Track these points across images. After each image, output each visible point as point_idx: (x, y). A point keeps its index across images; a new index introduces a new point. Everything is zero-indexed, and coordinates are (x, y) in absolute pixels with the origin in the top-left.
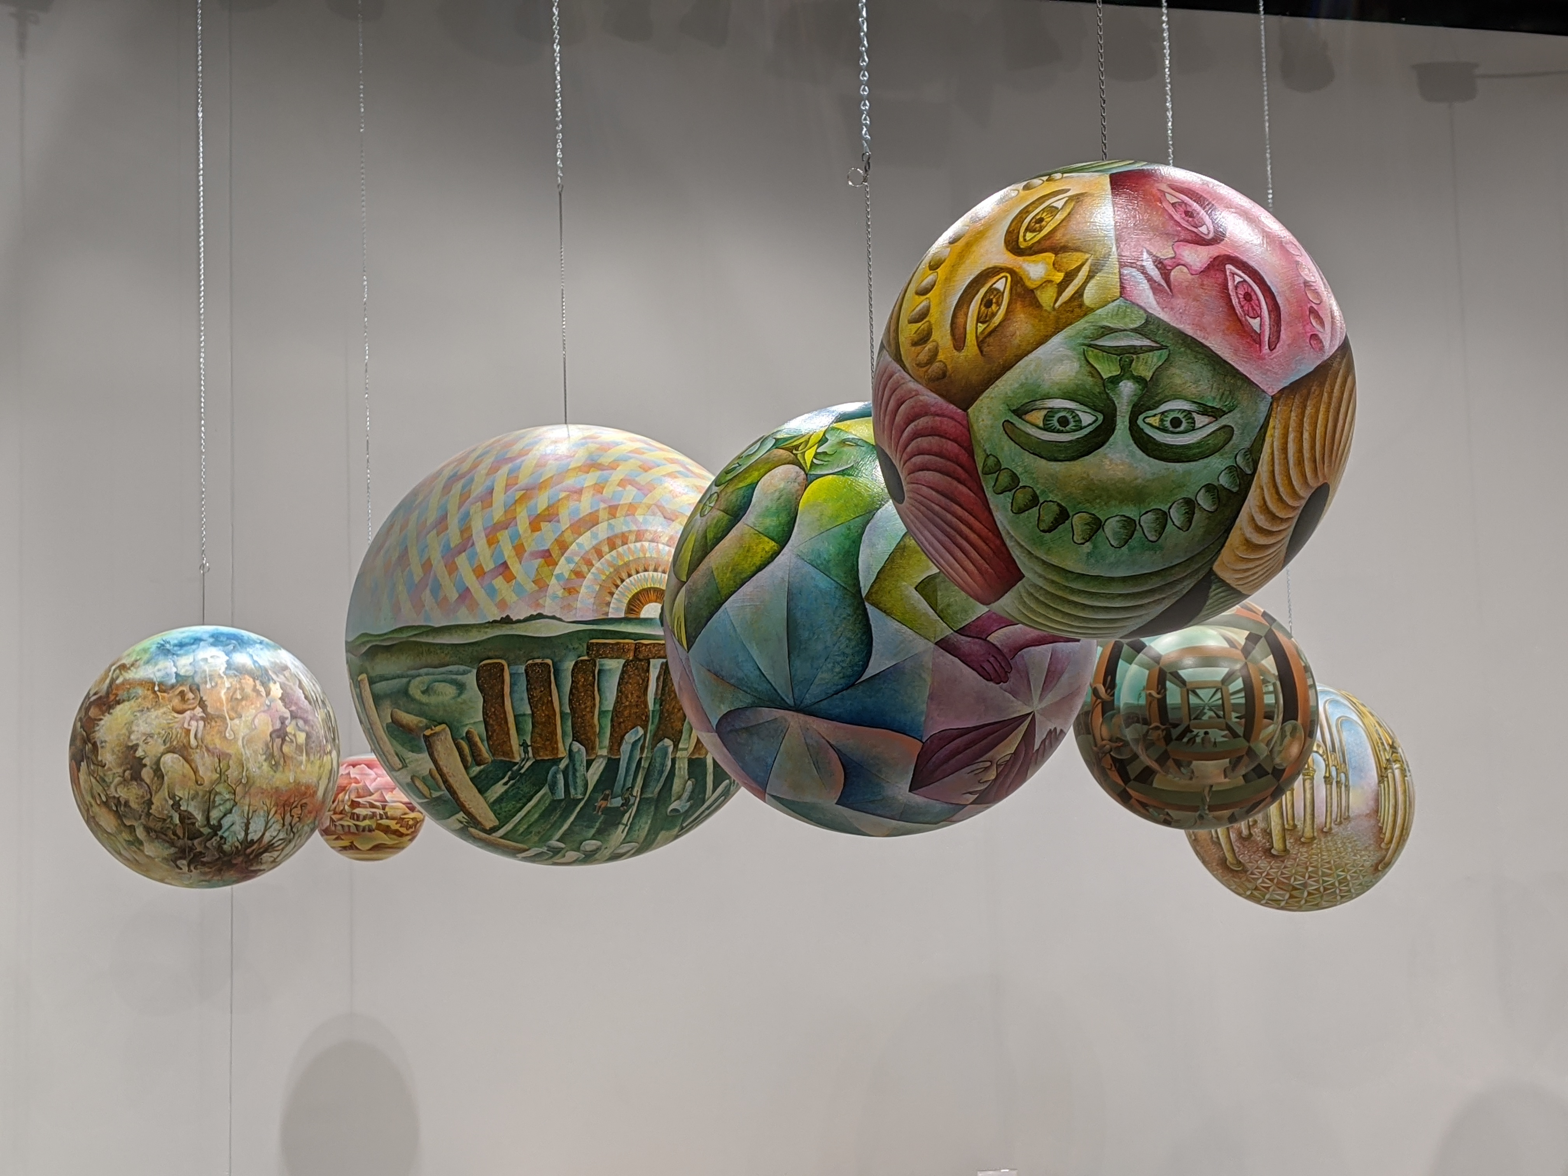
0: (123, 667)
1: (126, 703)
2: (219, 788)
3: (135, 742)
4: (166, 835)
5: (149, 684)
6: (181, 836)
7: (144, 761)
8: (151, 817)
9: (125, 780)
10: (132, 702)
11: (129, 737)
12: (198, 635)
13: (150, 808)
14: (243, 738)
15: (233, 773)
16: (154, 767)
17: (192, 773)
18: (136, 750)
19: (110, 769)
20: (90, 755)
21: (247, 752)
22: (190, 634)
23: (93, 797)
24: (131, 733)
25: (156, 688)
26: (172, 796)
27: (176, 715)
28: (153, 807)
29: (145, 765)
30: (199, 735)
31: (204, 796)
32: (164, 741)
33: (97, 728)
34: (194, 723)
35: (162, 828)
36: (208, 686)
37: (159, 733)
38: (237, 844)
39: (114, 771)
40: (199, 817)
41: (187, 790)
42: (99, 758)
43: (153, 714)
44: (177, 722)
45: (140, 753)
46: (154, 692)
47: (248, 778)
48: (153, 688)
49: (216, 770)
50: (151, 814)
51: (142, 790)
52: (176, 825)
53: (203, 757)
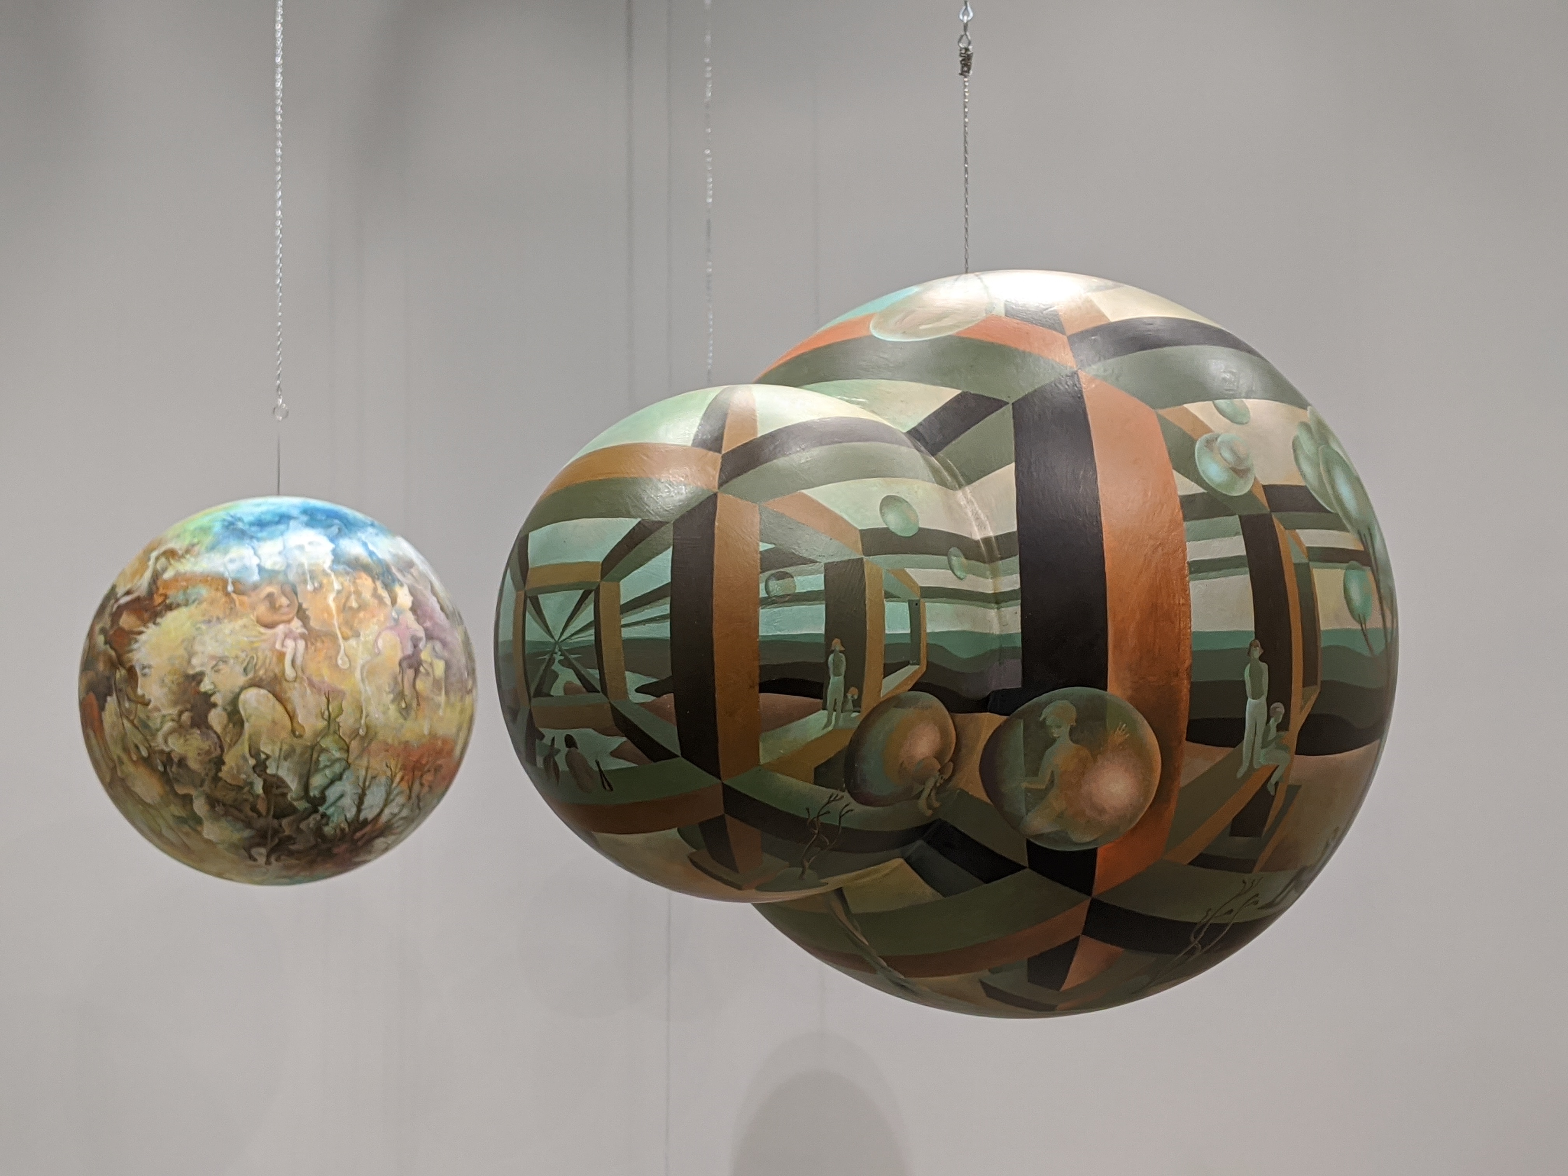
0: (171, 554)
1: (183, 610)
2: (327, 743)
3: (198, 669)
4: (240, 811)
5: (218, 582)
6: (264, 812)
7: (213, 699)
8: (220, 784)
9: (181, 726)
10: (192, 608)
11: (189, 662)
12: (284, 510)
13: (219, 770)
14: (363, 667)
15: (346, 721)
16: (229, 708)
17: (286, 718)
18: (199, 682)
19: (157, 709)
20: (122, 686)
21: (368, 688)
22: (272, 508)
23: (126, 750)
24: (191, 655)
25: (230, 588)
26: (255, 752)
27: (262, 630)
28: (225, 768)
29: (214, 705)
30: (299, 662)
31: (302, 754)
32: (245, 670)
33: (135, 646)
34: (290, 643)
35: (235, 800)
36: (310, 587)
37: (237, 657)
38: (344, 825)
39: (164, 712)
40: (293, 784)
41: (279, 744)
42: (140, 691)
43: (227, 627)
44: (264, 641)
45: (206, 686)
46: (227, 594)
47: (368, 727)
48: (225, 587)
49: (322, 714)
50: (220, 779)
51: (209, 742)
52: (258, 796)
53: (303, 696)
